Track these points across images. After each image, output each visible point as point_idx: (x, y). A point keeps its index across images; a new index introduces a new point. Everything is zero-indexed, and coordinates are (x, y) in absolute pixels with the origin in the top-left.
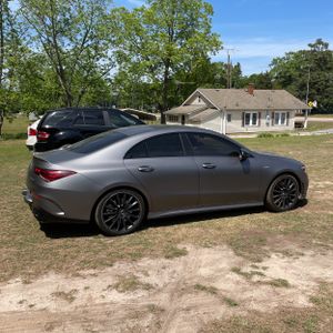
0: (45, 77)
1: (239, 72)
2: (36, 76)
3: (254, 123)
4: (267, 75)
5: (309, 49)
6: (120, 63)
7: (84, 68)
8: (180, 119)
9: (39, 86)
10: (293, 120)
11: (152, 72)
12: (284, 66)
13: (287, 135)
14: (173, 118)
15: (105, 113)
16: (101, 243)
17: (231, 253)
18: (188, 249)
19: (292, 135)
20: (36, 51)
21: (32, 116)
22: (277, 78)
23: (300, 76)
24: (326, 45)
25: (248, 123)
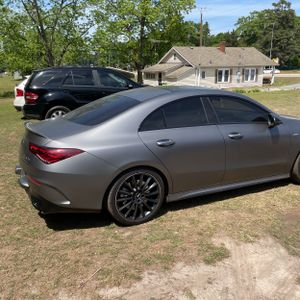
0: (27, 37)
1: (207, 31)
2: (19, 36)
3: (226, 80)
4: (233, 33)
5: (273, 8)
6: (98, 22)
7: (64, 27)
8: (157, 77)
9: (22, 46)
10: (261, 77)
11: (129, 30)
12: (248, 25)
13: (257, 91)
14: (150, 76)
15: (95, 72)
16: (116, 238)
17: (283, 250)
18: (228, 246)
19: (262, 90)
20: (17, 10)
21: (17, 75)
22: (242, 36)
23: (265, 34)
24: (289, 5)
25: (220, 80)
